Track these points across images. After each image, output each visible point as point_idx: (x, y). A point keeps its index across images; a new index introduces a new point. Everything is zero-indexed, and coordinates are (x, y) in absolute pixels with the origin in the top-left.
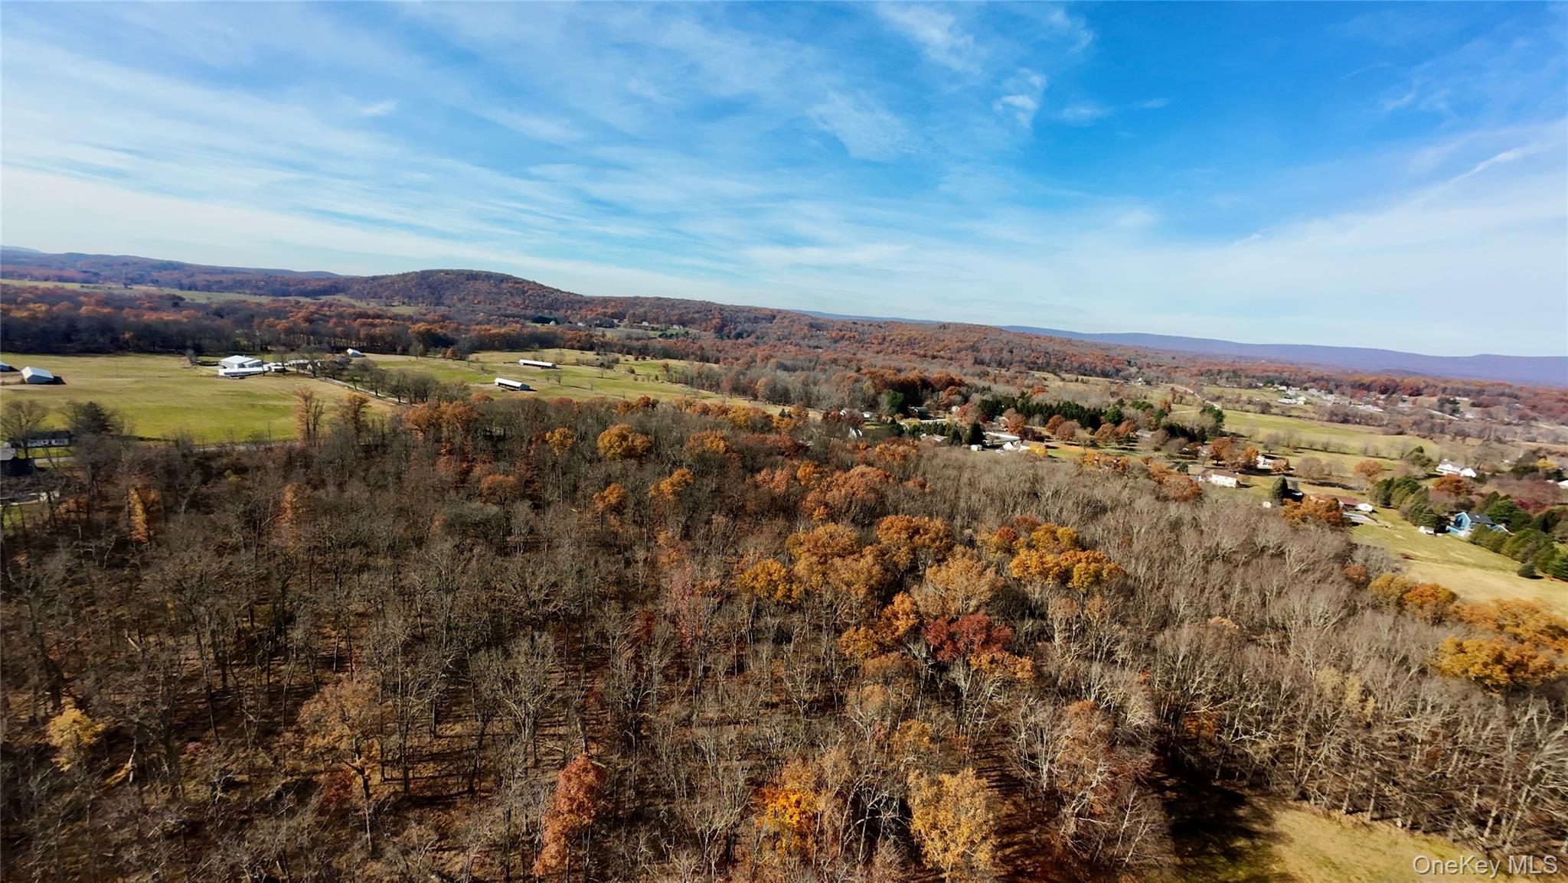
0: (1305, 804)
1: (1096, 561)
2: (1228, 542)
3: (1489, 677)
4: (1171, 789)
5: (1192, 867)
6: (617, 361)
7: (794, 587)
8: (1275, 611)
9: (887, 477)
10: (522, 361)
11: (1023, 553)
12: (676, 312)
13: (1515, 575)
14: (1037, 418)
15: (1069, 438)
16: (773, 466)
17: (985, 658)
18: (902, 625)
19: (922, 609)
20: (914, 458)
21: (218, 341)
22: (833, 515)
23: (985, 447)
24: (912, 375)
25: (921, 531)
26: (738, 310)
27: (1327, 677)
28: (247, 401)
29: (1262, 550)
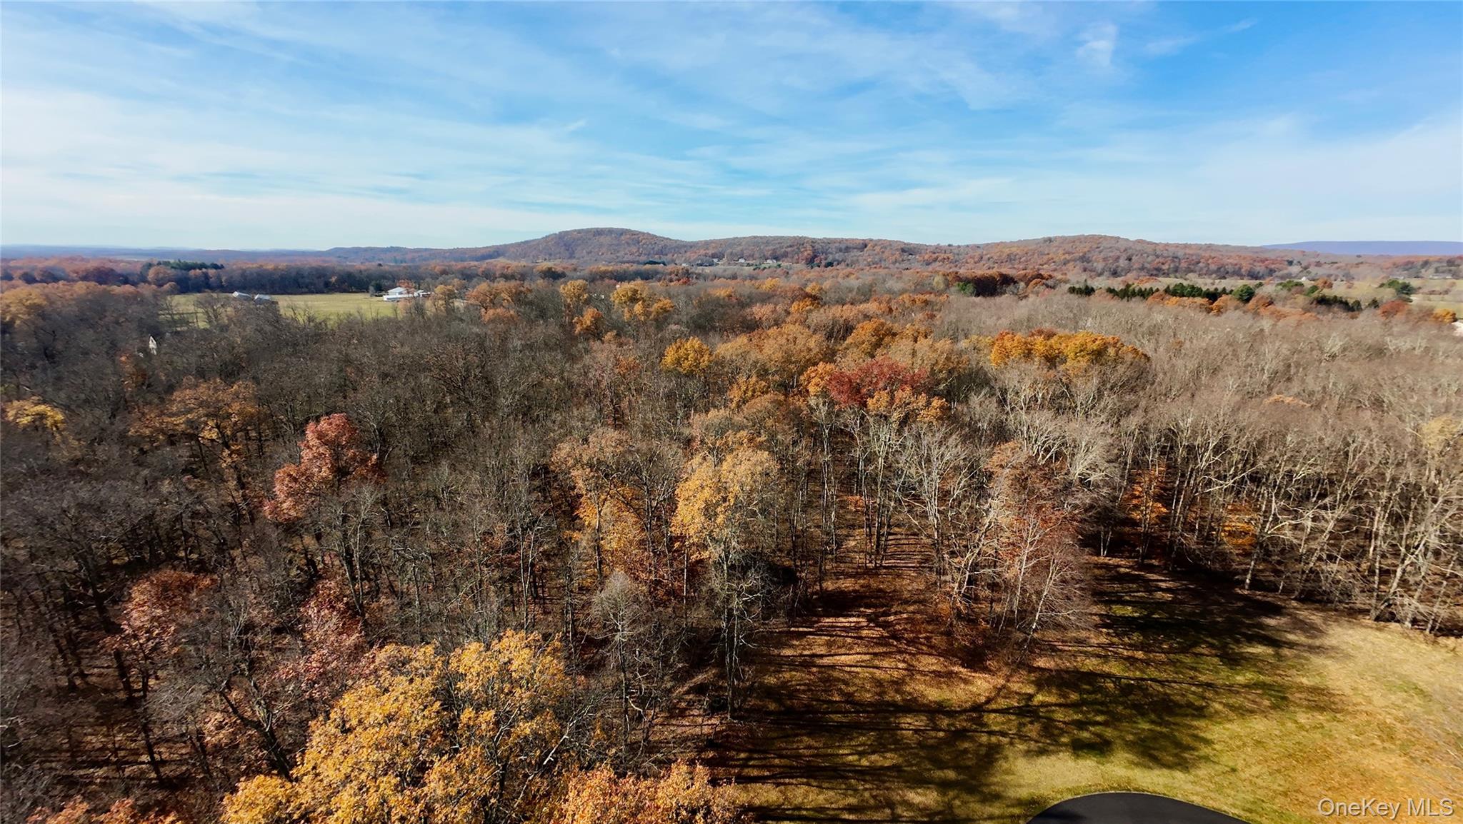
0: (1391, 626)
7: (704, 358)
12: (770, 248)
17: (885, 398)
21: (390, 282)
24: (989, 273)
26: (830, 242)
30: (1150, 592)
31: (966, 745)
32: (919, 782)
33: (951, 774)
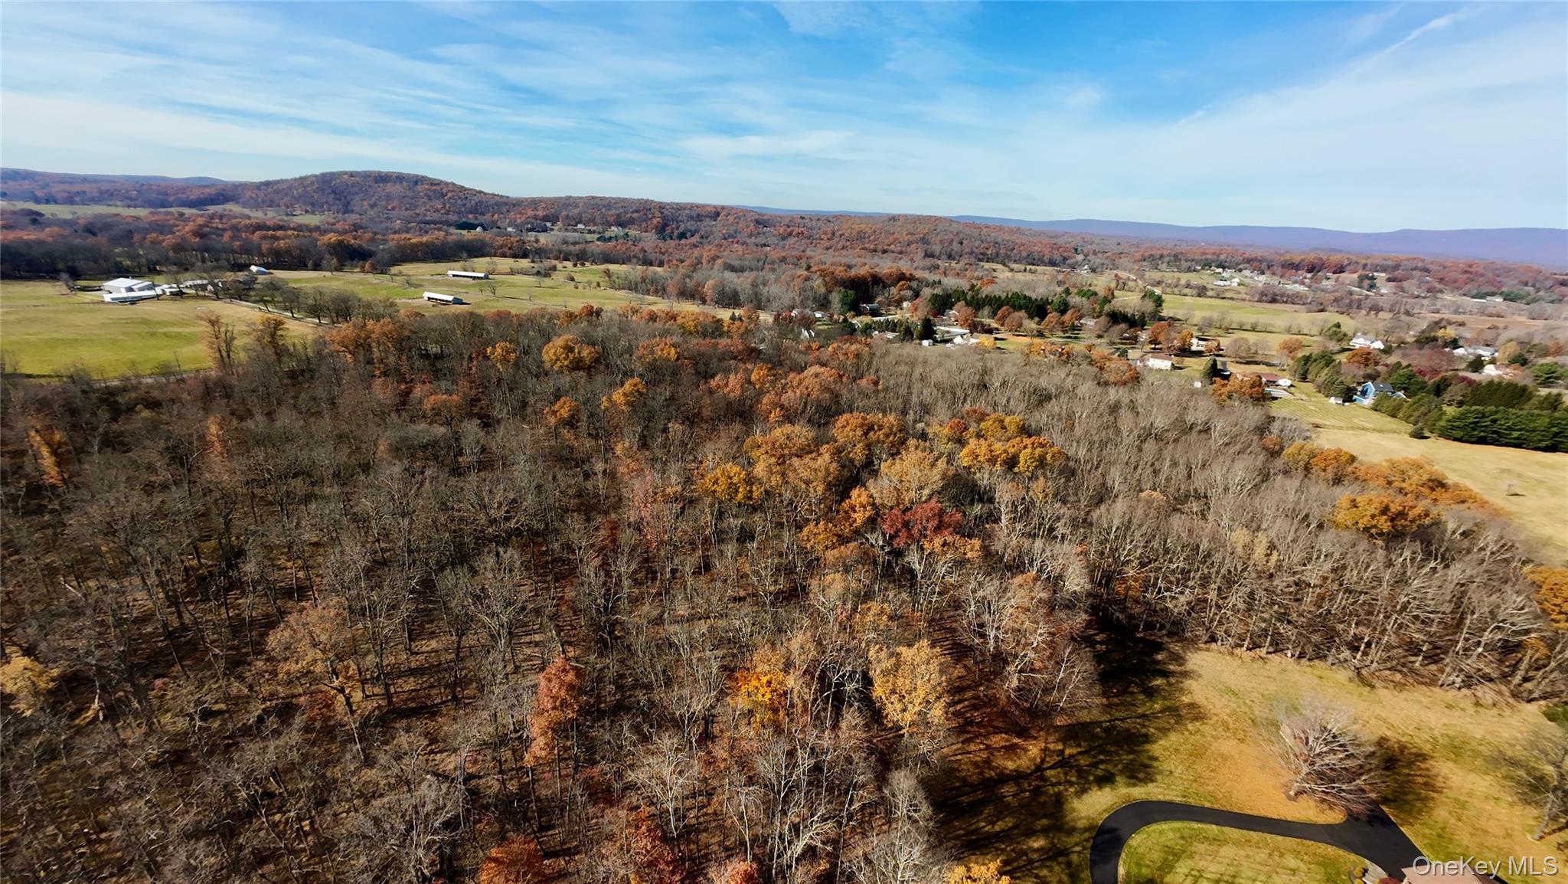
0: (1213, 645)
1: (1042, 445)
2: (1161, 421)
3: (1375, 526)
4: (1101, 643)
5: (1117, 705)
6: (554, 268)
7: (754, 488)
8: (1199, 483)
9: (841, 376)
10: (451, 273)
11: (973, 442)
12: (614, 212)
13: (1407, 437)
14: (986, 310)
15: (1017, 330)
16: (727, 371)
17: (938, 541)
18: (859, 517)
19: (878, 501)
20: (866, 357)
21: (96, 262)
22: (789, 417)
23: (936, 341)
24: (862, 271)
25: (876, 428)
26: (680, 207)
27: (1239, 537)
28: (144, 329)
29: (1191, 428)
31: (1044, 798)
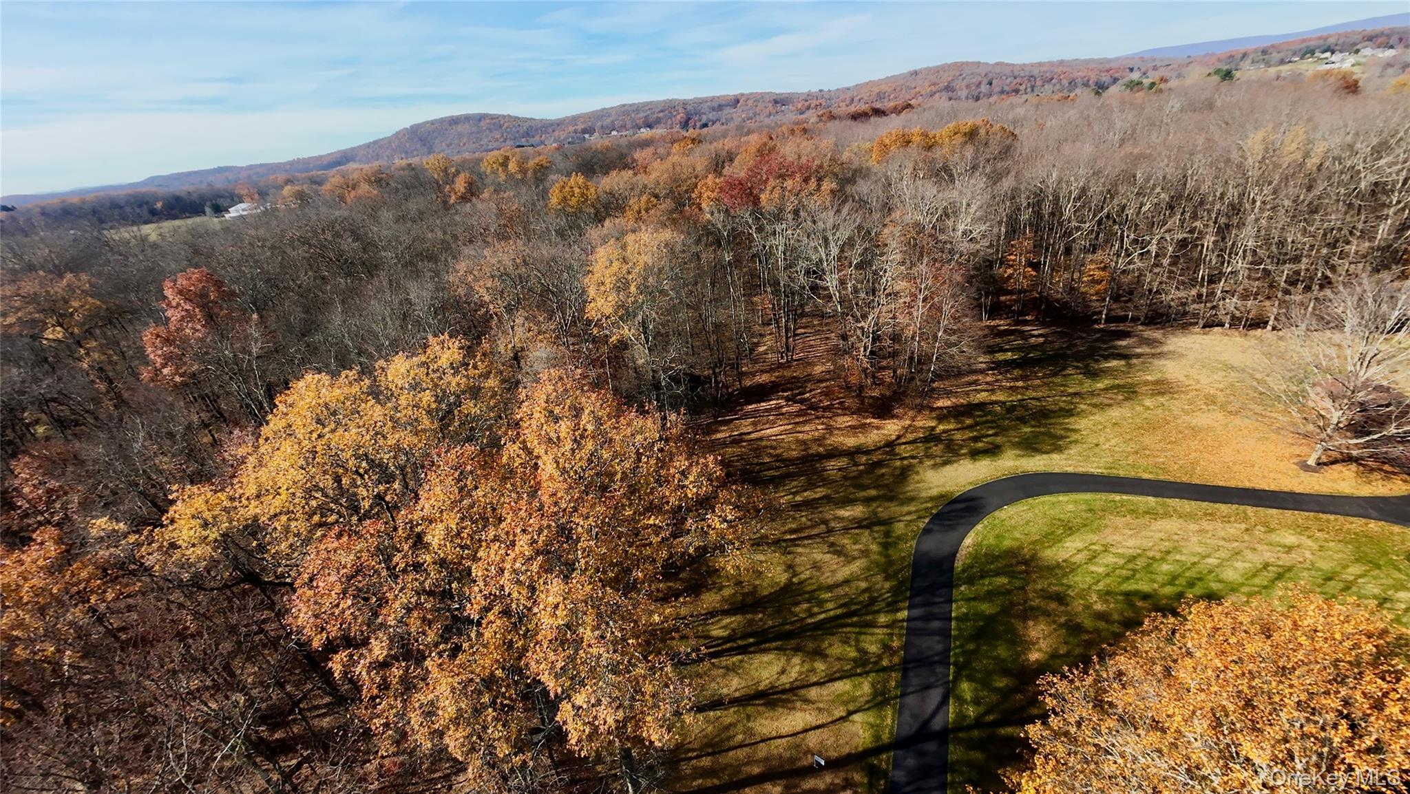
0: (1215, 330)
12: (642, 115)
26: (703, 101)
30: (1026, 339)
31: (884, 471)
32: (848, 502)
33: (873, 492)
